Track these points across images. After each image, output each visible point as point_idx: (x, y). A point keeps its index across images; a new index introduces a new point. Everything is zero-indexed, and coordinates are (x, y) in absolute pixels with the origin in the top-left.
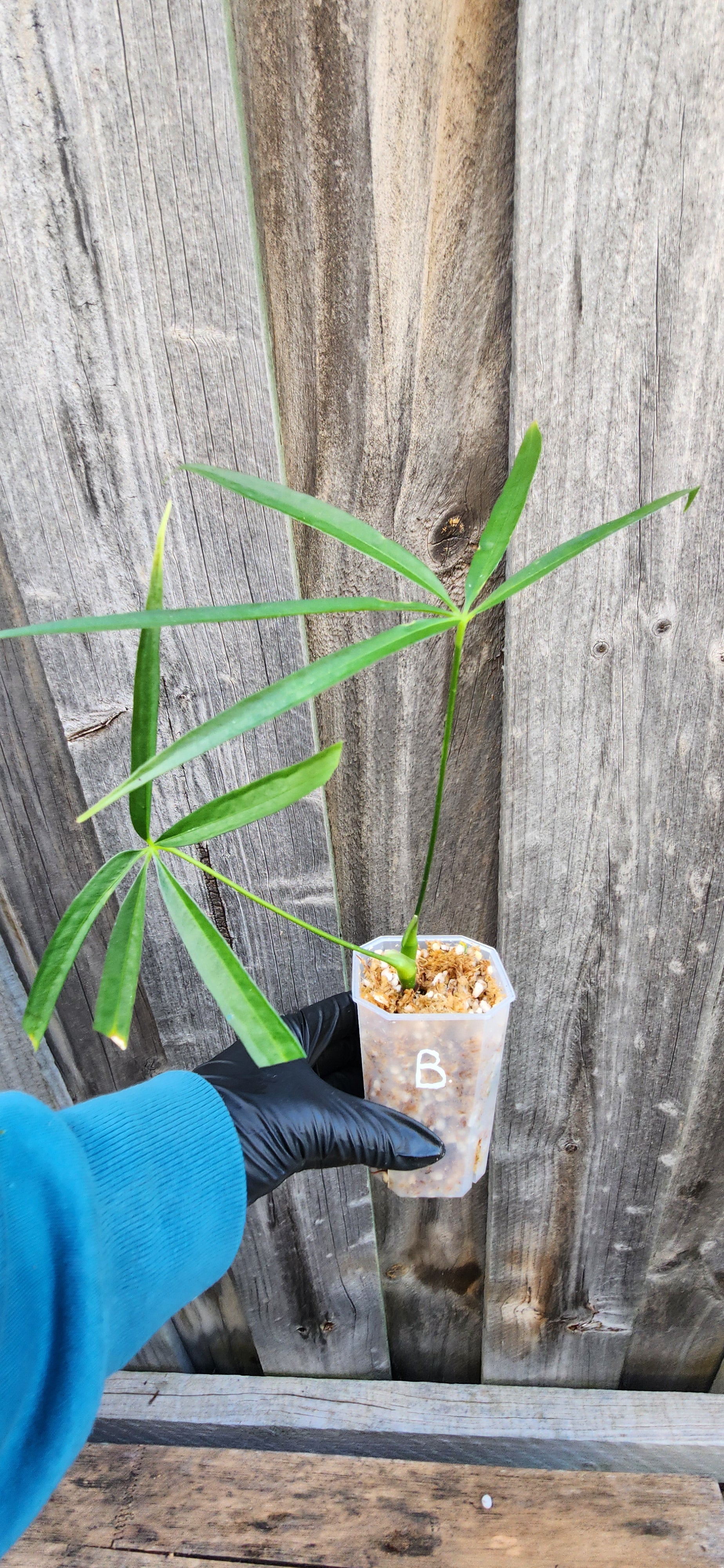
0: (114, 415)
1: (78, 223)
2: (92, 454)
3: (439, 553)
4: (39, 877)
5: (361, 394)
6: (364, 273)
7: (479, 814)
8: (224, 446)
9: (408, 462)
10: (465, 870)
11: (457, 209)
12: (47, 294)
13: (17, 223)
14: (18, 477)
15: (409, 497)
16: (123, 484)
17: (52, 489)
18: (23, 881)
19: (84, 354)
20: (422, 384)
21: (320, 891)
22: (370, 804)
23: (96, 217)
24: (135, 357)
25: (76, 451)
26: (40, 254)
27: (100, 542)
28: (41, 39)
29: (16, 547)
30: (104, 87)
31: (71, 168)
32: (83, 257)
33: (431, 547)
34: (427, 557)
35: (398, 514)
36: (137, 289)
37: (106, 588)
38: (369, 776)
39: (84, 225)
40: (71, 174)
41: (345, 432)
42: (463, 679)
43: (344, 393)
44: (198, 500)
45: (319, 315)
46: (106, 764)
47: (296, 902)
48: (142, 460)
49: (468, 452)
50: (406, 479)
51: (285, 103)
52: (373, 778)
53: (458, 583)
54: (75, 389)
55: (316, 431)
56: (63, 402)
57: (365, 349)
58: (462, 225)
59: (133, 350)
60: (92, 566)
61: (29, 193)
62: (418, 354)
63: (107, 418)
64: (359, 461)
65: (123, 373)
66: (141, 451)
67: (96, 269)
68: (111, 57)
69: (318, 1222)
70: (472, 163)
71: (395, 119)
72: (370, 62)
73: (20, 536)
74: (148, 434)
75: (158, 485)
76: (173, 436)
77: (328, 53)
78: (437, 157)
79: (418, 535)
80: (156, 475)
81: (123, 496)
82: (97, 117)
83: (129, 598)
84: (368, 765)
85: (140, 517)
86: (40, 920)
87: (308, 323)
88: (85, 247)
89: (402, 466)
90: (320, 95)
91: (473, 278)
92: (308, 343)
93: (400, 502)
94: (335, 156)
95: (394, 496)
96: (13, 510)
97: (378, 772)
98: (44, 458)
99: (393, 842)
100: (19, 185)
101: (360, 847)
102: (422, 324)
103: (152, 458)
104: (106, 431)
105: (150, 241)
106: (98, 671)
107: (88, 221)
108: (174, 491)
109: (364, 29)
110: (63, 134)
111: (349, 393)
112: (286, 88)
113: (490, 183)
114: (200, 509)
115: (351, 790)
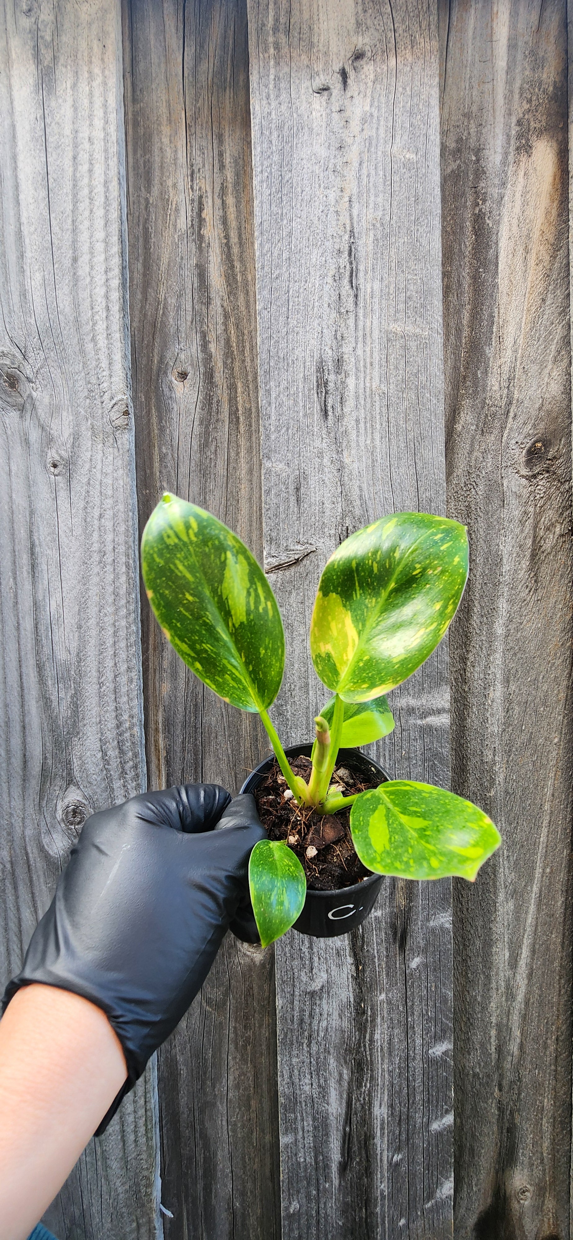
0: (350, 365)
1: (351, 276)
2: (331, 386)
3: (529, 463)
4: (196, 705)
5: (486, 372)
6: (492, 316)
7: (555, 654)
8: (413, 387)
9: (512, 410)
10: (544, 704)
11: (540, 294)
12: (326, 305)
13: (318, 274)
14: (281, 396)
15: (511, 429)
16: (346, 404)
17: (301, 404)
18: (181, 709)
19: (339, 334)
20: (521, 370)
21: (439, 712)
22: (476, 641)
23: (361, 274)
24: (368, 338)
25: (322, 384)
26: (327, 288)
27: (324, 436)
28: (351, 206)
29: (268, 437)
30: (378, 225)
31: (353, 254)
32: (351, 290)
33: (524, 459)
34: (522, 465)
35: (504, 439)
36: (376, 307)
37: (321, 464)
38: (475, 620)
39: (354, 277)
40: (353, 256)
41: (476, 392)
42: (544, 547)
43: (476, 372)
44: (392, 415)
45: (465, 334)
46: (290, 593)
47: (419, 722)
48: (361, 391)
49: (547, 407)
50: (510, 420)
51: (456, 246)
52: (478, 621)
53: (541, 483)
54: (330, 352)
55: (458, 390)
56: (321, 357)
57: (489, 352)
58: (543, 300)
59: (368, 335)
60: (315, 450)
61: (328, 262)
62: (519, 355)
63: (345, 367)
64: (483, 408)
65: (360, 345)
66: (362, 386)
67: (356, 296)
68: (384, 215)
69: (397, 1158)
70: (548, 276)
71: (510, 256)
72: (499, 234)
73: (273, 429)
74: (368, 378)
75: (368, 406)
76: (383, 379)
77: (479, 229)
78: (531, 272)
79: (517, 451)
80: (368, 400)
81: (345, 410)
82: (372, 235)
83: (335, 472)
84: (476, 610)
85: (353, 423)
86: (183, 750)
87: (458, 336)
88: (352, 286)
89: (508, 412)
90: (474, 244)
91: (549, 323)
92: (457, 347)
93: (506, 432)
94: (479, 268)
95: (503, 429)
96: (273, 414)
97: (482, 616)
98: (301, 386)
99: (491, 677)
100: (324, 259)
101: (465, 682)
102: (521, 341)
103: (368, 390)
104: (343, 374)
105: (388, 287)
106: (302, 521)
107: (356, 276)
108: (377, 409)
109: (498, 223)
110: (352, 240)
111: (479, 372)
112: (457, 240)
113: (557, 284)
114: (392, 420)
115: (461, 631)
